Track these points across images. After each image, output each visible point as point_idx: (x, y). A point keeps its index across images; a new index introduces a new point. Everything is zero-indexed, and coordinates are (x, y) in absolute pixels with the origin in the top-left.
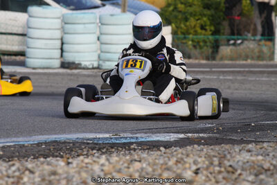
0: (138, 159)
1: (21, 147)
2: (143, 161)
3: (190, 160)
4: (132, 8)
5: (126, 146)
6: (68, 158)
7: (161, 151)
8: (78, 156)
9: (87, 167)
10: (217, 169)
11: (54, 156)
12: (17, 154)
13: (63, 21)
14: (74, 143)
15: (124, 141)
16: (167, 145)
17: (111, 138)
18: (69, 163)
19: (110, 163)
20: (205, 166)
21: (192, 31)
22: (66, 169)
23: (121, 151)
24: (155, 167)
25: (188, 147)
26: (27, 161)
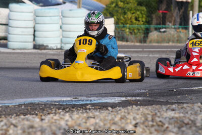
0: (93, 116)
1: (6, 108)
2: (96, 118)
3: (131, 117)
4: (85, 5)
5: (83, 107)
6: (41, 116)
7: (109, 110)
8: (49, 114)
9: (56, 122)
10: (151, 123)
11: (31, 114)
12: (4, 113)
13: (35, 14)
14: (45, 104)
15: (81, 103)
16: (113, 106)
17: (72, 101)
18: (42, 120)
19: (72, 119)
20: (142, 121)
21: (129, 22)
22: (40, 123)
23: (80, 110)
24: (105, 122)
25: (129, 107)
26: (11, 118)
